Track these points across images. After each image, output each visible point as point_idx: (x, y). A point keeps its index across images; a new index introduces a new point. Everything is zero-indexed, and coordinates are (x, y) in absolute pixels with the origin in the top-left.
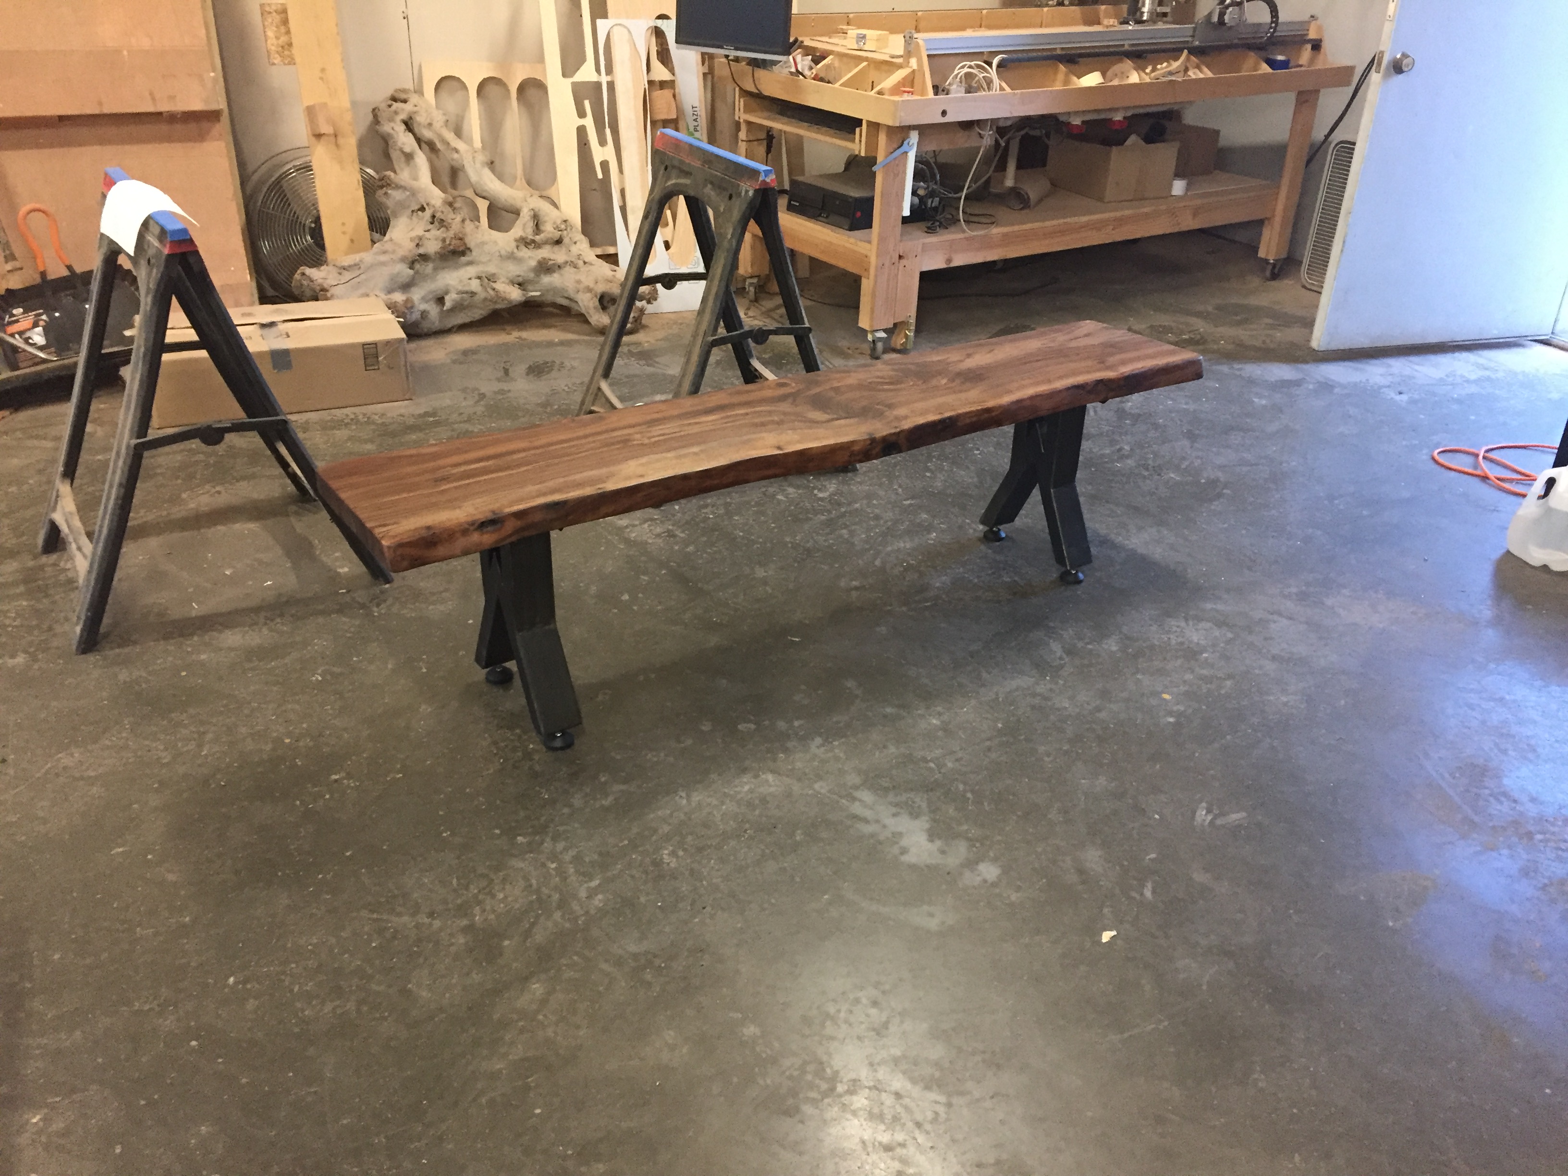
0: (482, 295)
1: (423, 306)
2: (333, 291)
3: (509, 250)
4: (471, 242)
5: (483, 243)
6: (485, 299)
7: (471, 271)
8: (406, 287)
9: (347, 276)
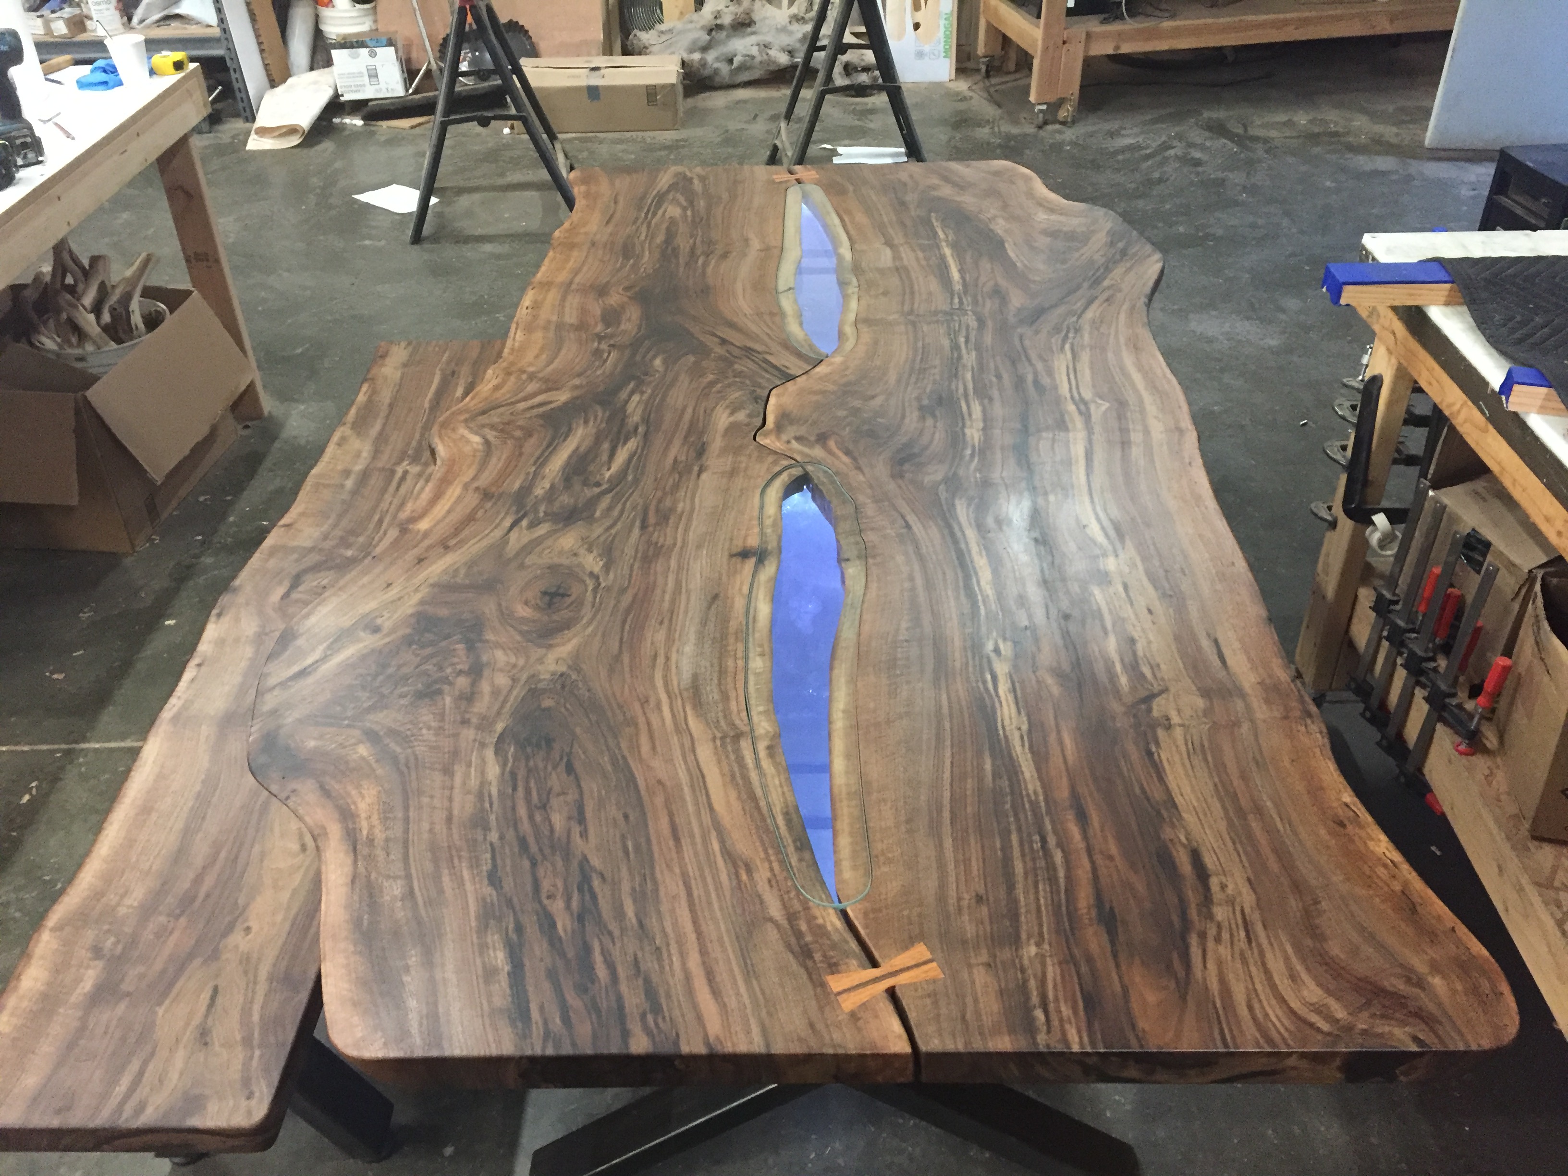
0: (758, 59)
1: (716, 65)
2: (651, 49)
3: (783, 23)
4: (756, 17)
5: (765, 18)
6: (761, 62)
7: (753, 39)
8: (705, 49)
9: (664, 38)
